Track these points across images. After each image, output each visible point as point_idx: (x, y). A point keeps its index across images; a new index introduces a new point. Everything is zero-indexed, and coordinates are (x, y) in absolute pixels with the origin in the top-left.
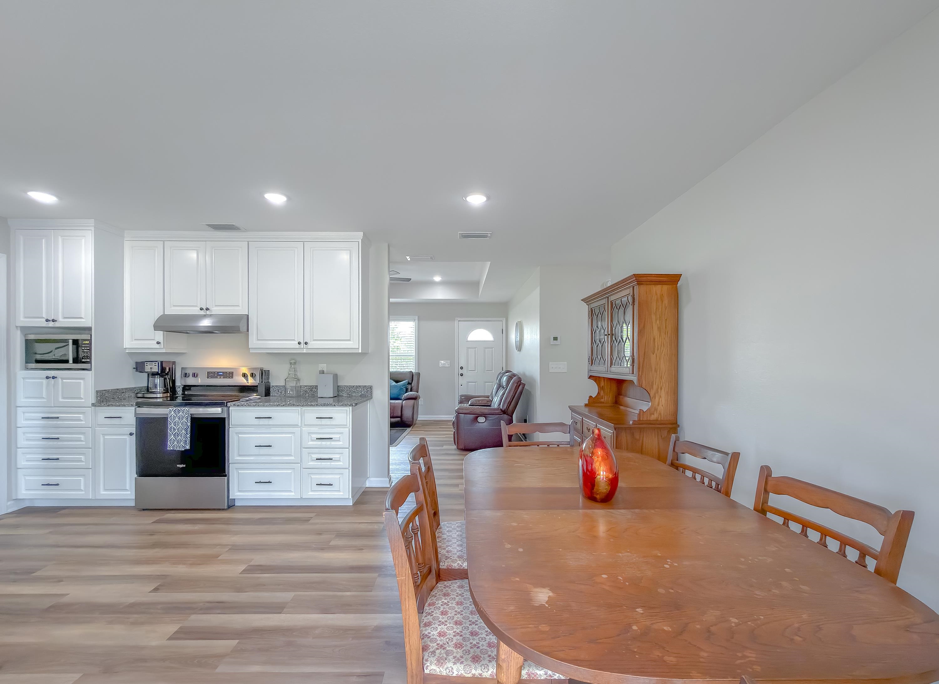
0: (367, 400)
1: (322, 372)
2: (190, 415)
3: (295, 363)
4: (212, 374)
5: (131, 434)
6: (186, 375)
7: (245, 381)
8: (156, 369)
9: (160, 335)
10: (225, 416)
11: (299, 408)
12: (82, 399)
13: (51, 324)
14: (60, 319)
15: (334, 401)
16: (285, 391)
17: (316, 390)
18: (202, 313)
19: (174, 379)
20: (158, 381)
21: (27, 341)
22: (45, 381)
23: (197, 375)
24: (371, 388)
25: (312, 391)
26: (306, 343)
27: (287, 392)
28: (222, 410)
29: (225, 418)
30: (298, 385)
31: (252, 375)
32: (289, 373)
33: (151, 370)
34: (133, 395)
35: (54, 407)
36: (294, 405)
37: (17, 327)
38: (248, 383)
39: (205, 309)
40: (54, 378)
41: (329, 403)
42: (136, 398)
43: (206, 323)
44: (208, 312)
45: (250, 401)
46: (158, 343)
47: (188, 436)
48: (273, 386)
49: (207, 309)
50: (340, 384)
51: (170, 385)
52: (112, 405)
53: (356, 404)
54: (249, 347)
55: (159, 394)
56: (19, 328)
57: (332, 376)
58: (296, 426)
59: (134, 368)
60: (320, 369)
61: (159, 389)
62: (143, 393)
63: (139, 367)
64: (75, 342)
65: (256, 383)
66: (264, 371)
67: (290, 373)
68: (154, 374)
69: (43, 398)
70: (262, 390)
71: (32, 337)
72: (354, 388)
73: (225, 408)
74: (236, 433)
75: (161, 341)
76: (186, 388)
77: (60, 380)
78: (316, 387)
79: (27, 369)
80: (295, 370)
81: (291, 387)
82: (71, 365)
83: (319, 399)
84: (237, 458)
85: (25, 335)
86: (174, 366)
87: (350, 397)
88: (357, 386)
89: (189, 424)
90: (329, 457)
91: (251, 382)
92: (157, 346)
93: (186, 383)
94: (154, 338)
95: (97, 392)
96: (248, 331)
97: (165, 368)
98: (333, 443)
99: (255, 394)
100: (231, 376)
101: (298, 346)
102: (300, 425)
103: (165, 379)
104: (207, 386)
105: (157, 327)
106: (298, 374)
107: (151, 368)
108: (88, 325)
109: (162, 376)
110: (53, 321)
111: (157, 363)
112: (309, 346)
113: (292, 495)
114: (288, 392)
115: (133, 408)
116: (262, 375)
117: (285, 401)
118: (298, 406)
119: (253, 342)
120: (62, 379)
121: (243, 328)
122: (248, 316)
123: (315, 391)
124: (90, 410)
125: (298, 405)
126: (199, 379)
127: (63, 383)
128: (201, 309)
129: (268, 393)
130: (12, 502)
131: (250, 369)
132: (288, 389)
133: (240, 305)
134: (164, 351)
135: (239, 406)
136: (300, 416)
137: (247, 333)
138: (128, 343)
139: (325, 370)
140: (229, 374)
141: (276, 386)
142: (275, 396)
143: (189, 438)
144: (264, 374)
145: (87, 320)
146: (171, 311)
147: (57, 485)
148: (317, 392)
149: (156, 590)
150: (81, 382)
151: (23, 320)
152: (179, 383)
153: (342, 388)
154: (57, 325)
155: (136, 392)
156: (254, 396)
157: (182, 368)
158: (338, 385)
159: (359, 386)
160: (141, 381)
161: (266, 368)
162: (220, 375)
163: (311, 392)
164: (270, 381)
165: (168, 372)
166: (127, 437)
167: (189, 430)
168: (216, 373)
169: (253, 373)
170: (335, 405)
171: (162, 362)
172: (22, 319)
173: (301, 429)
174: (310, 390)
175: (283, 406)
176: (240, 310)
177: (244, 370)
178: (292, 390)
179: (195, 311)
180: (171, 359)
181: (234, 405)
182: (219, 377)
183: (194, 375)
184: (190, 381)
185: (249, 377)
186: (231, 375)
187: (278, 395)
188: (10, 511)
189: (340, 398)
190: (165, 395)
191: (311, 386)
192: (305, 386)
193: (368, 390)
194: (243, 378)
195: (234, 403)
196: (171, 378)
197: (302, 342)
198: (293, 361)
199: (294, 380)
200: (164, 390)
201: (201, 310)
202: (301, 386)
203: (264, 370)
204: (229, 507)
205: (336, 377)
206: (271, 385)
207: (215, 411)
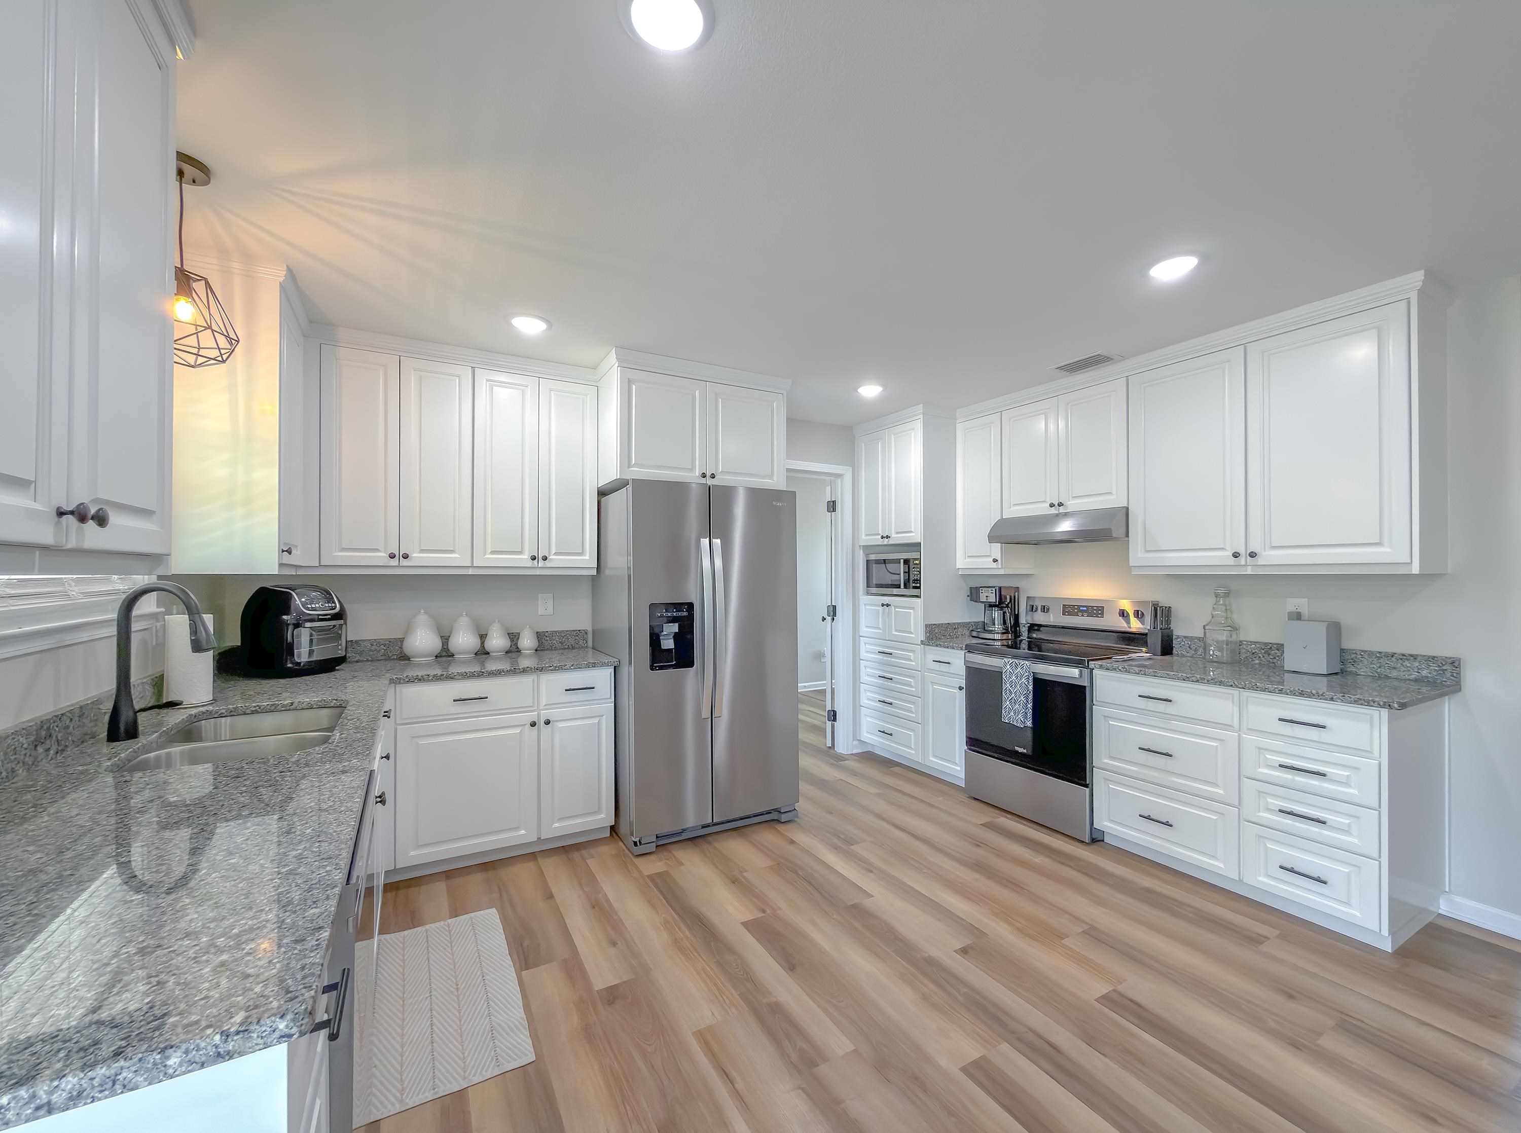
0: (1442, 695)
1: (1298, 616)
2: (1032, 674)
3: (1227, 595)
4: (1070, 609)
5: (961, 688)
6: (1032, 609)
7: (1125, 625)
8: (992, 599)
9: (996, 550)
10: (1086, 683)
11: (1235, 692)
12: (911, 633)
13: (886, 541)
14: (893, 535)
15: (1330, 687)
16: (1205, 649)
17: (1279, 654)
18: (1053, 511)
19: (1016, 613)
20: (996, 615)
21: (868, 562)
22: (881, 608)
23: (1048, 609)
24: (1455, 663)
25: (1269, 654)
26: (1253, 555)
27: (1207, 652)
28: (1081, 672)
29: (1085, 687)
30: (1234, 638)
31: (1137, 614)
32: (1212, 614)
33: (987, 599)
34: (967, 633)
35: (888, 640)
36: (1221, 683)
37: (860, 546)
38: (1130, 628)
39: (1056, 505)
40: (888, 605)
41: (1314, 692)
42: (971, 638)
43: (1066, 526)
44: (1062, 510)
45: (1131, 662)
46: (995, 561)
47: (1029, 706)
48: (1178, 637)
49: (1060, 504)
50: (1348, 644)
51: (1010, 622)
52: (940, 646)
53: (1403, 706)
54: (1131, 564)
55: (997, 634)
56: (862, 547)
57: (1322, 629)
58: (1228, 727)
59: (968, 596)
60: (1291, 608)
61: (998, 627)
62: (978, 632)
63: (974, 594)
64: (906, 562)
65: (1145, 629)
66: (1161, 607)
67: (1214, 613)
68: (991, 606)
69: (880, 629)
70: (1156, 641)
71: (873, 557)
72: (1393, 659)
73: (1086, 672)
74: (1105, 716)
75: (999, 559)
76: (1033, 627)
77: (893, 607)
78: (1280, 647)
79: (868, 594)
80: (1226, 610)
81: (1217, 642)
82: (902, 591)
83: (1286, 674)
84: (1106, 761)
85: (867, 555)
86: (1016, 593)
87: (1379, 677)
88: (1403, 655)
89: (1031, 688)
90: (1317, 815)
91: (1135, 625)
92: (994, 565)
93: (1033, 621)
94: (990, 553)
95: (926, 626)
96: (1127, 535)
97: (1006, 598)
98: (1325, 785)
99: (1144, 649)
100: (1100, 614)
101: (1232, 561)
102: (1236, 725)
103: (1004, 613)
104: (1063, 627)
105: (993, 538)
106: (1235, 616)
107: (987, 597)
108: (918, 541)
109: (1002, 609)
110: (888, 537)
111: (994, 589)
112: (1260, 561)
113: (1217, 865)
114: (1211, 653)
115: (963, 652)
116: (1156, 616)
117: (1205, 672)
118: (1232, 686)
119: (1138, 555)
120: (895, 607)
121: (1118, 532)
122: (1127, 509)
123: (1278, 656)
124: (919, 648)
125: (1230, 684)
126: (1051, 615)
127: (896, 612)
128: (1052, 505)
129: (1167, 649)
130: (857, 742)
131: (1135, 603)
132: (1211, 646)
133: (1114, 493)
134: (1002, 572)
135: (1109, 669)
136: (1236, 709)
137: (1126, 539)
138: (962, 562)
139: (1305, 612)
140: (1097, 610)
141: (1185, 637)
142: (1183, 656)
143: (1030, 710)
144: (1161, 613)
145: (916, 536)
146: (1011, 512)
147: (891, 735)
148: (1281, 657)
149: (964, 951)
150: (911, 612)
151: (865, 540)
152: (1023, 620)
153: (1353, 656)
154: (891, 542)
155: (971, 629)
156: (1142, 654)
157: (1028, 597)
158: (1343, 648)
159: (1411, 656)
160: (977, 614)
161: (1164, 601)
162: (1082, 611)
163: (1266, 655)
164: (1172, 626)
165: (1009, 603)
166: (956, 691)
167: (1031, 696)
168: (1076, 607)
169: (1138, 611)
170: (1332, 698)
171: (1000, 589)
172: (864, 537)
173: (1239, 735)
174: (1263, 651)
175: (1197, 681)
176: (1115, 501)
177: (1126, 605)
178: (1220, 649)
179: (1043, 509)
180: (1014, 584)
181: (1101, 667)
182: (1080, 614)
183: (1045, 609)
184: (1040, 618)
185: (1131, 617)
186: (1100, 612)
187: (1188, 655)
188: (855, 752)
189: (1350, 679)
190: (1005, 637)
191: (1266, 644)
192: (1251, 642)
193: (1444, 668)
194: (1121, 618)
195: (1100, 663)
196: (1013, 612)
197: (1242, 551)
198: (1221, 591)
199: (1225, 629)
200: (1003, 629)
201: (1051, 507)
202: (1240, 642)
203: (1160, 605)
204: (1094, 841)
205: (1335, 629)
206: (1175, 633)
207: (1071, 674)
